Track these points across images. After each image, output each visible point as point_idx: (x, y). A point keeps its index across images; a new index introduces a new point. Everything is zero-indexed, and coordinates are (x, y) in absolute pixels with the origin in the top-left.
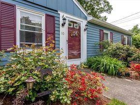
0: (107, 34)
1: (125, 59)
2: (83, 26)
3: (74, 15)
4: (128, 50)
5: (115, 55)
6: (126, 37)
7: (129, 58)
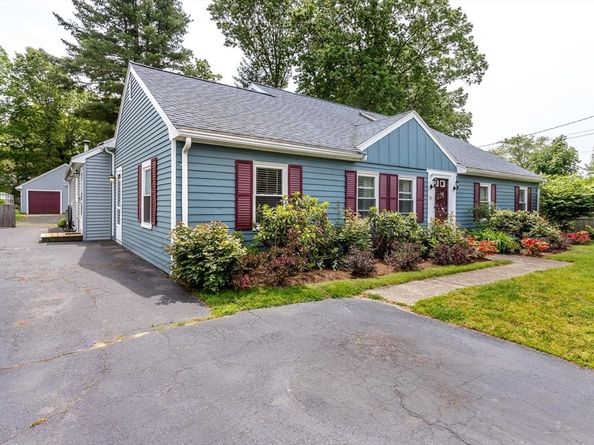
0: (485, 188)
1: (518, 235)
2: (452, 183)
3: (442, 169)
4: (524, 219)
5: (501, 227)
6: (525, 189)
7: (525, 234)
